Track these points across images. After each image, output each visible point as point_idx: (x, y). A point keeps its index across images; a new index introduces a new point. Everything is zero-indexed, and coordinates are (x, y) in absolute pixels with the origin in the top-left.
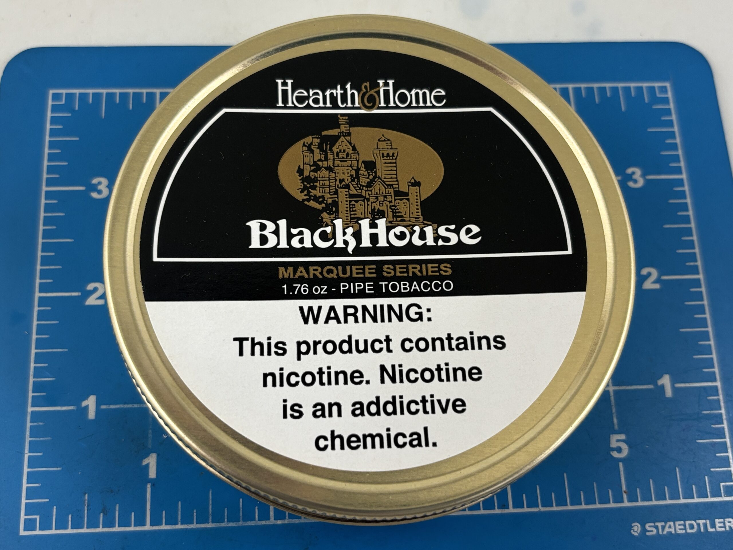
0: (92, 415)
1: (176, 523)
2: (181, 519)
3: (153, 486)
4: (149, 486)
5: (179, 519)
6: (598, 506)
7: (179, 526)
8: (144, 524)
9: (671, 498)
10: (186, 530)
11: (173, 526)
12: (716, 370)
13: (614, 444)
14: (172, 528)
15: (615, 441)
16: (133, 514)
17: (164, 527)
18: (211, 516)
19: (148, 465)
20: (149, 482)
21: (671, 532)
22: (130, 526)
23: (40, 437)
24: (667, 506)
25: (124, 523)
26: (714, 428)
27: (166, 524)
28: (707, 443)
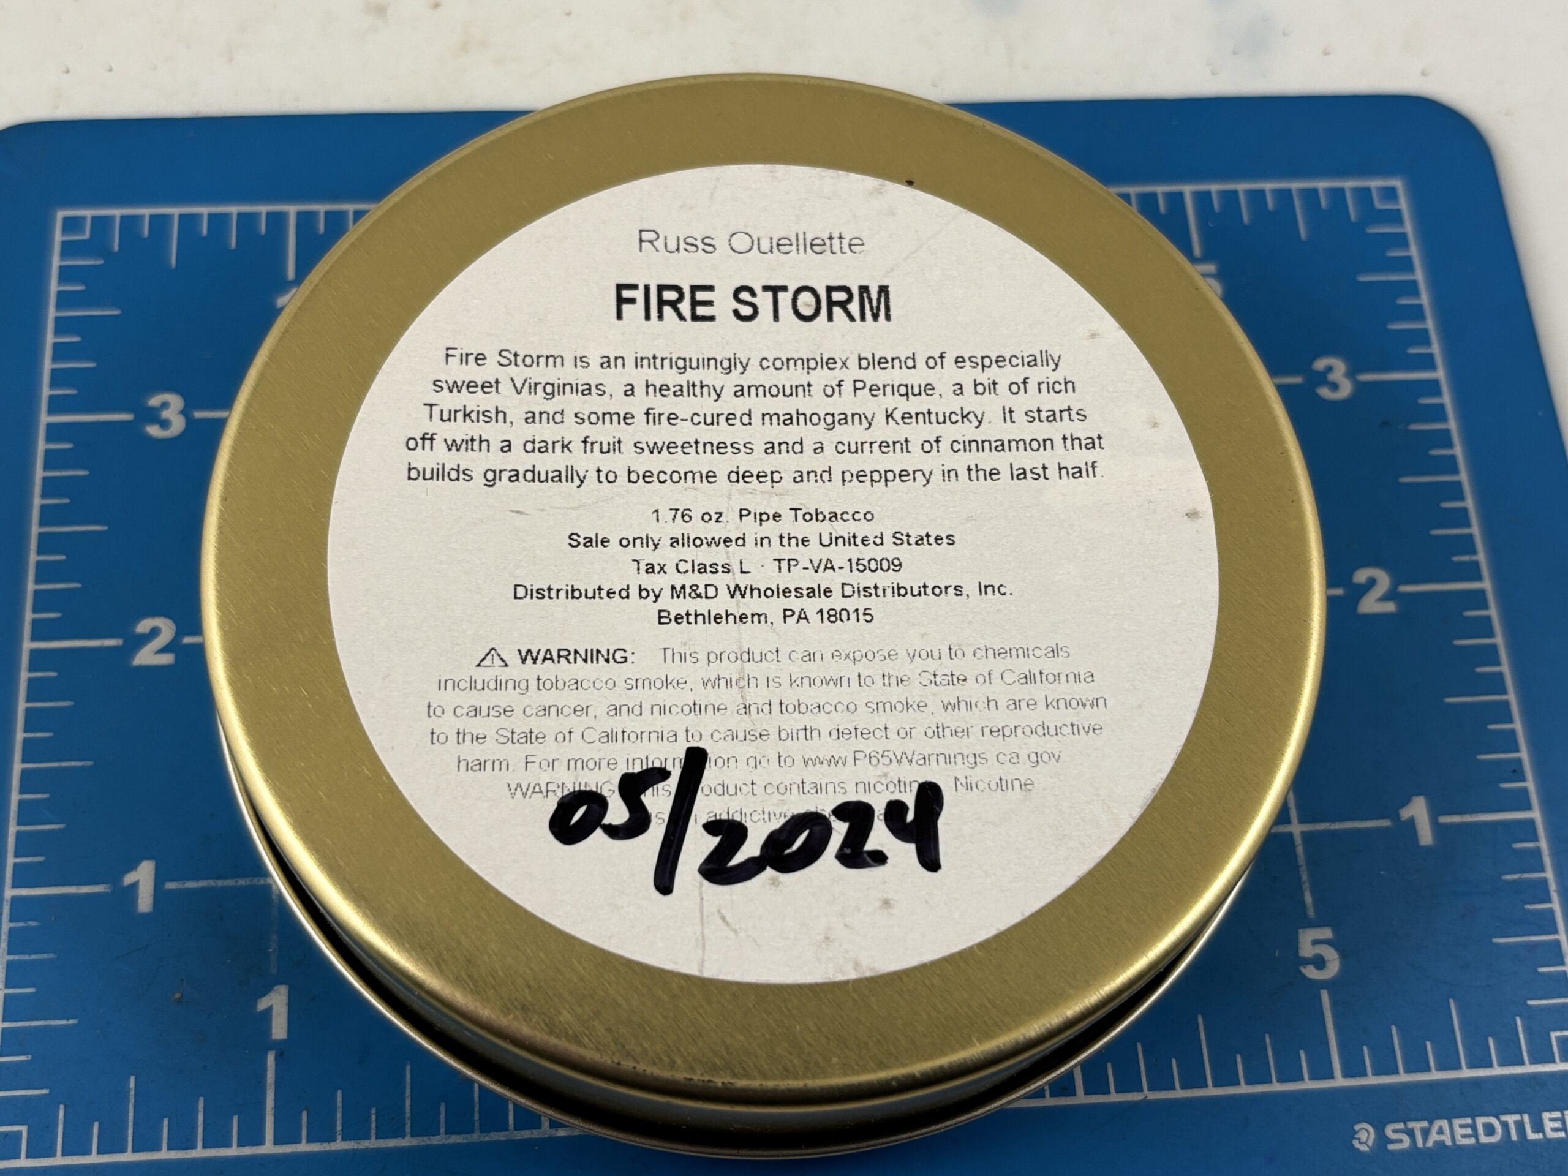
0: (145, 902)
4: (271, 1058)
6: (1276, 1087)
9: (1441, 1067)
12: (1530, 784)
13: (1307, 950)
15: (1310, 942)
23: (30, 954)
24: (1432, 1085)
26: (1530, 911)
28: (1516, 944)
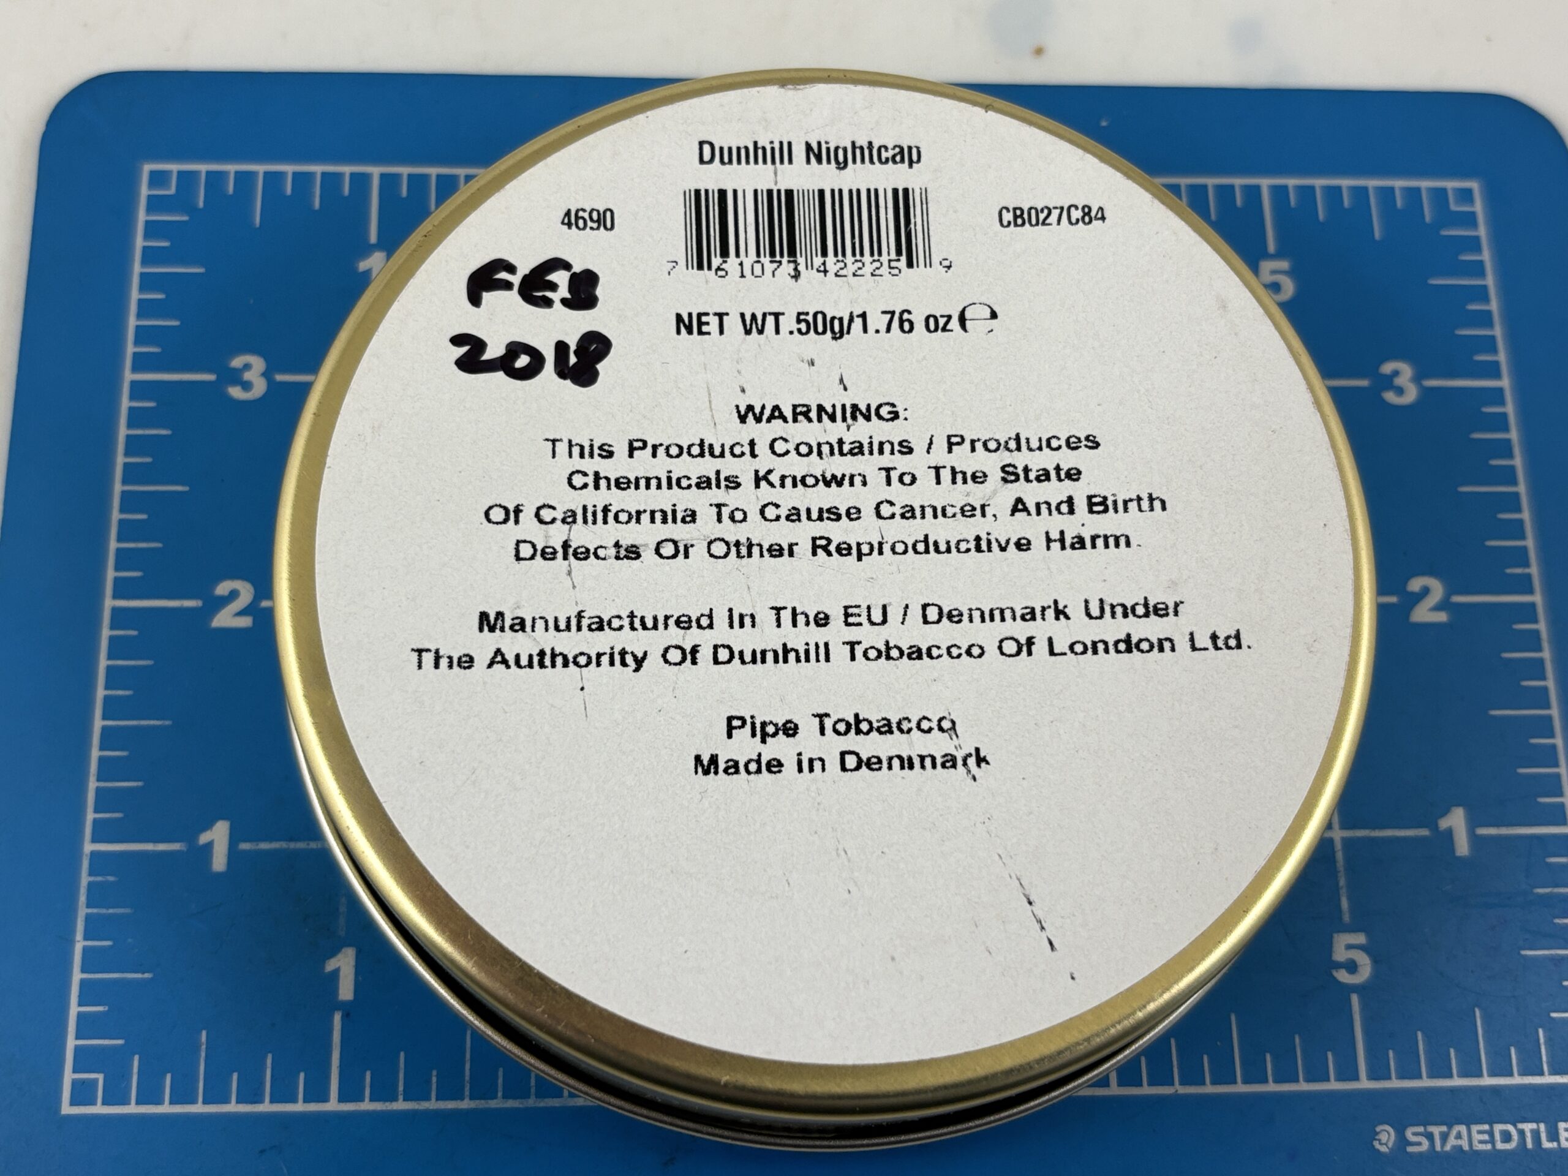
1: (394, 1099)
2: (404, 1090)
3: (346, 1016)
5: (401, 1088)
7: (400, 1105)
8: (325, 1099)
10: (414, 1113)
11: (387, 1104)
14: (384, 1108)
16: (302, 1075)
17: (367, 1106)
18: (468, 1085)
19: (336, 972)
20: (338, 1009)
21: (1460, 1147)
22: (294, 1100)
25: (284, 1094)
27: (372, 1100)
